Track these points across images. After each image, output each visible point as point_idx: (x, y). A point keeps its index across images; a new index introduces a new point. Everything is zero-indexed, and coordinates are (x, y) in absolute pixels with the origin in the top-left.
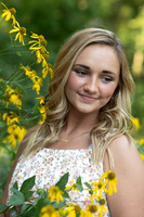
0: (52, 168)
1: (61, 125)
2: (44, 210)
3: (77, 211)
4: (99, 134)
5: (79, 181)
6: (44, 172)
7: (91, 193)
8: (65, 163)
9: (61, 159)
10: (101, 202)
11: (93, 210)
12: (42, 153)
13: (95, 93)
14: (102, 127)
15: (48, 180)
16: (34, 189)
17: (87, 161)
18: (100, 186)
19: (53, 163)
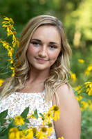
0: (19, 105)
1: (26, 78)
2: (11, 130)
3: (34, 131)
4: (50, 83)
5: (36, 112)
6: (14, 107)
7: (43, 119)
8: (27, 101)
9: (25, 99)
10: (50, 125)
11: (44, 130)
12: (13, 95)
13: (45, 57)
14: (51, 79)
15: (17, 112)
16: (7, 118)
17: (42, 100)
18: (49, 115)
19: (20, 101)
